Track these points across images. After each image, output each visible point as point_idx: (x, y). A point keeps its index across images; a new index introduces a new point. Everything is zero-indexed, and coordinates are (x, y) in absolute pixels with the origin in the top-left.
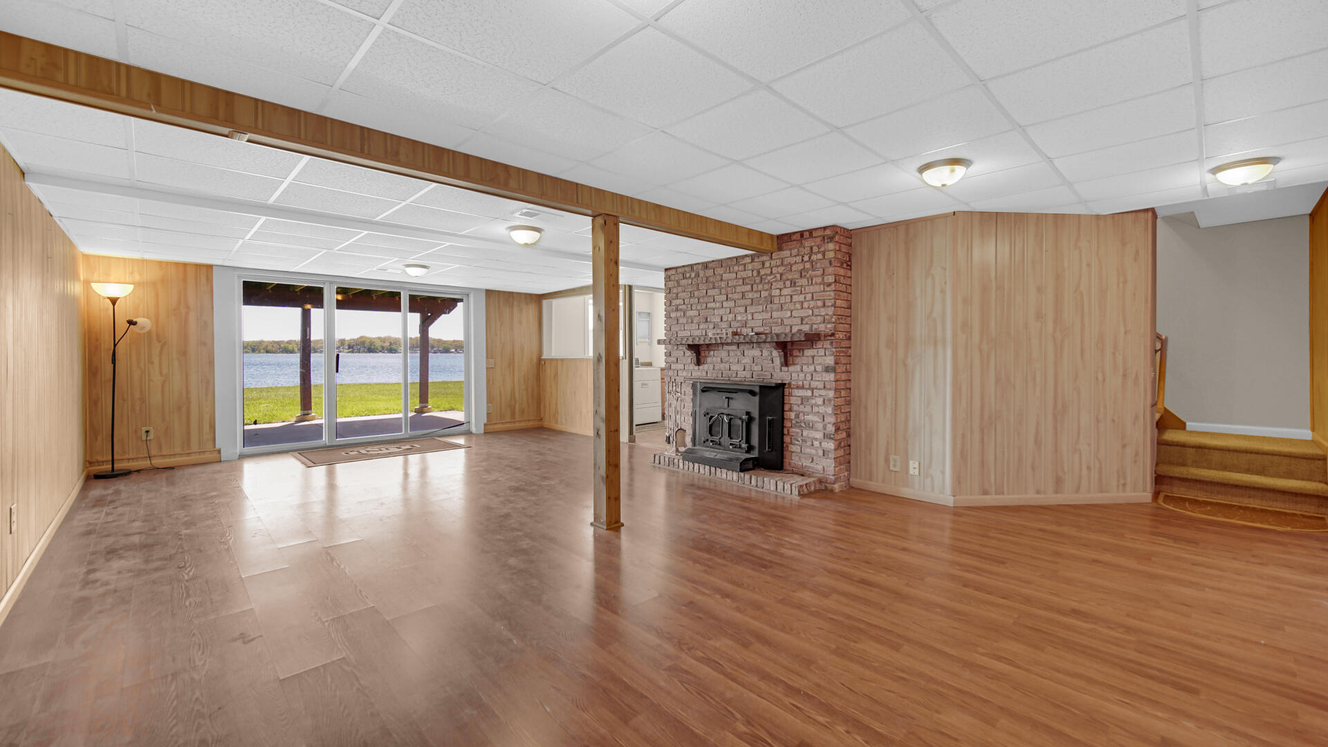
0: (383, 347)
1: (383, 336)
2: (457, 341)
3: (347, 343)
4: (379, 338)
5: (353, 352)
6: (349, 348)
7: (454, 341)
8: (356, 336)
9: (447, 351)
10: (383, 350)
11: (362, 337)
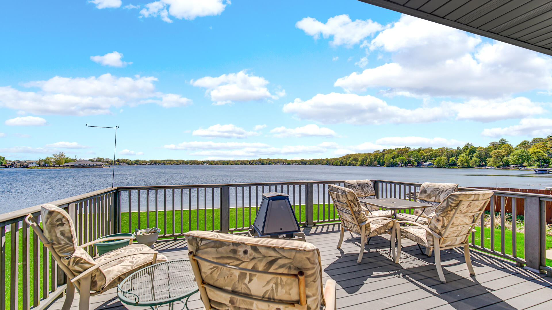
0: (267, 163)
1: (267, 158)
2: (292, 160)
3: (255, 161)
4: (265, 159)
5: (257, 165)
6: (256, 163)
7: (291, 160)
8: (258, 159)
9: (289, 164)
10: (267, 164)
11: (260, 159)
